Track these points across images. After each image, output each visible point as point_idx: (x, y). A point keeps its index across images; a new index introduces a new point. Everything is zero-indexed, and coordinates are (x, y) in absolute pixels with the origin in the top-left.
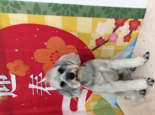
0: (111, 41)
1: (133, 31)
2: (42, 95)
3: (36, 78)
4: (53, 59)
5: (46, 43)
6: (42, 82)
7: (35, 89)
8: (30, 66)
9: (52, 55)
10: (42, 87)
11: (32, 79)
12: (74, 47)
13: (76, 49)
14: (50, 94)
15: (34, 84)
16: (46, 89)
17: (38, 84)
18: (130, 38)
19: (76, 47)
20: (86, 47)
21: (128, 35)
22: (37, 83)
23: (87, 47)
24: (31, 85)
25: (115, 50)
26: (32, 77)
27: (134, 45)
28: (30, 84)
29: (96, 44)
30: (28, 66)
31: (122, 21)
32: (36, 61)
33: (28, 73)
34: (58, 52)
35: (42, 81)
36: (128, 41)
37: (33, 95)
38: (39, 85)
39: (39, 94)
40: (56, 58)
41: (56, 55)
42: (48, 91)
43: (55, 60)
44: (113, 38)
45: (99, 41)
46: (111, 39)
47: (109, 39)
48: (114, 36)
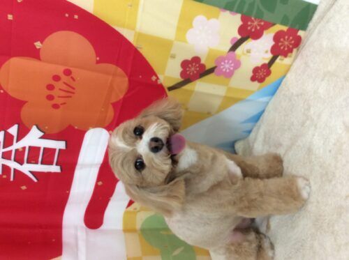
0: (221, 73)
1: (280, 57)
2: (12, 179)
4: (54, 93)
5: (38, 45)
6: (17, 150)
10: (15, 160)
14: (36, 181)
17: (3, 153)
19: (126, 73)
20: (154, 78)
21: (264, 66)
22: (2, 150)
25: (225, 97)
29: (183, 74)
31: (259, 25)
34: (72, 75)
36: (261, 80)
38: (6, 156)
41: (65, 83)
42: (31, 172)
43: (59, 97)
44: (227, 66)
45: (190, 68)
46: (222, 67)
47: (216, 67)
48: (231, 62)
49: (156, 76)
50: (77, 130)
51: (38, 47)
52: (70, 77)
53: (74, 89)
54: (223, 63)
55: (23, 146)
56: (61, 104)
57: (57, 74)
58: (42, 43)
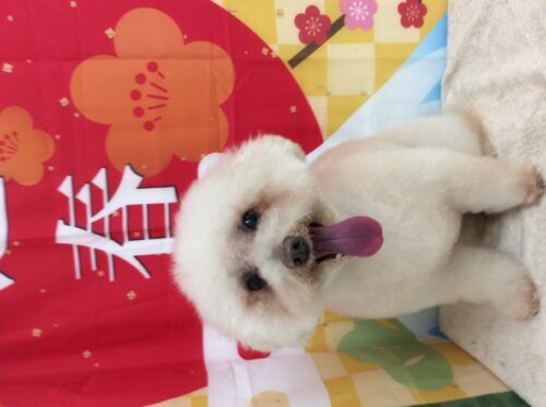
0: (355, 25)
2: (112, 278)
3: (84, 195)
4: (144, 103)
5: (110, 33)
6: (111, 216)
7: (84, 250)
8: (58, 137)
9: (137, 86)
12: (217, 49)
13: (229, 60)
14: (147, 275)
15: (77, 226)
16: (130, 251)
17: (93, 224)
18: (423, 10)
19: (227, 51)
20: (265, 51)
22: (91, 220)
23: (270, 51)
24: (67, 227)
25: (378, 59)
26: (66, 187)
27: (444, 43)
28: (60, 223)
32: (81, 115)
33: (51, 168)
34: (159, 70)
35: (110, 208)
36: (419, 23)
37: (78, 276)
38: (98, 229)
39: (101, 273)
40: (155, 102)
41: (153, 84)
42: (137, 258)
43: (149, 109)
44: (359, 11)
45: (308, 25)
46: (352, 14)
48: (361, 3)
50: (186, 163)
51: (110, 37)
52: (156, 73)
53: (165, 91)
54: (351, 8)
56: (156, 120)
57: (140, 72)
58: (114, 29)
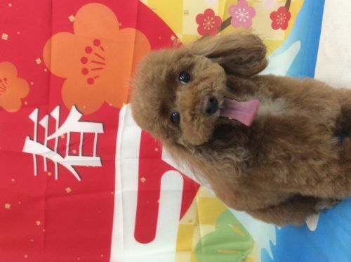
0: (238, 24)
2: (56, 178)
3: (44, 122)
5: (72, 18)
6: (59, 138)
8: (32, 83)
9: (86, 55)
10: (58, 152)
11: (33, 123)
14: (79, 179)
15: (38, 141)
17: (48, 141)
18: (289, 16)
20: (173, 38)
21: (281, 9)
23: (177, 38)
24: (31, 141)
26: (34, 116)
28: (28, 138)
29: (200, 30)
30: (27, 84)
33: (26, 103)
34: (101, 45)
37: (35, 174)
38: (50, 145)
41: (96, 54)
43: (92, 70)
44: (242, 15)
45: (205, 22)
46: (237, 17)
47: (231, 18)
48: (244, 10)
49: (175, 36)
50: (112, 108)
51: (72, 21)
52: (99, 47)
53: (103, 59)
54: (237, 13)
55: (65, 132)
56: (95, 78)
57: (89, 45)
58: (74, 16)
